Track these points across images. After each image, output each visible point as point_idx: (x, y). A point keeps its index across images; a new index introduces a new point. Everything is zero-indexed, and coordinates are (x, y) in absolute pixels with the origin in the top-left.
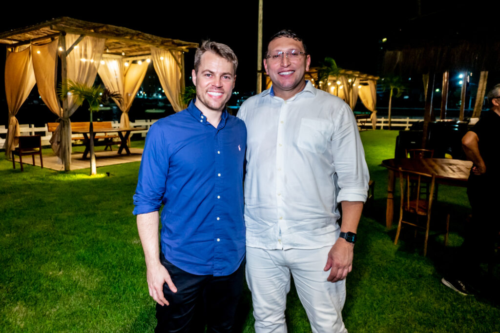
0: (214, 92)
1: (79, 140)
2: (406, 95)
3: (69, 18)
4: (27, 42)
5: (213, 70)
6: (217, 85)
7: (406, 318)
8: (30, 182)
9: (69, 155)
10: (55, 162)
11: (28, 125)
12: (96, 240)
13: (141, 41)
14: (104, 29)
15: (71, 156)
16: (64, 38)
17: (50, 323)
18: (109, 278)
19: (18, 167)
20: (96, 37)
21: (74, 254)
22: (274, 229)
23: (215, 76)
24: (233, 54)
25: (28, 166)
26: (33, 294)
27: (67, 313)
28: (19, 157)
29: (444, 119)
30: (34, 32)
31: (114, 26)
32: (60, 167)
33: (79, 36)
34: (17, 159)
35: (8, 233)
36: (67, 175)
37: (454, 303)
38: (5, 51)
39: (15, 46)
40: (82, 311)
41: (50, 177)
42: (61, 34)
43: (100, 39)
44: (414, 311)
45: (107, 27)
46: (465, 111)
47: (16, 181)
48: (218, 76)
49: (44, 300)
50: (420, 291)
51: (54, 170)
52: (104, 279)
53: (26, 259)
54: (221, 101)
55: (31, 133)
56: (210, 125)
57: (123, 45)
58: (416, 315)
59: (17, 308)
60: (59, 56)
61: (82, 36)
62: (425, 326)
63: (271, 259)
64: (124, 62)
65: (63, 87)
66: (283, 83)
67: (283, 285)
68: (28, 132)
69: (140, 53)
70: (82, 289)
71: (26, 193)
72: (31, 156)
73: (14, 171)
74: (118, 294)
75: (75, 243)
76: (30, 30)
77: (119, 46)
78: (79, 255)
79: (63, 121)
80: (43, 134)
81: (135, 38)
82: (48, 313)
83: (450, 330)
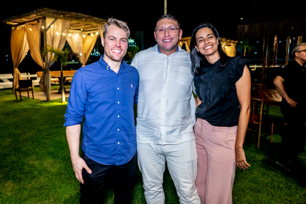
0: (116, 50)
1: (57, 82)
2: (255, 52)
3: (47, 8)
4: (23, 23)
5: (116, 36)
6: (118, 45)
7: (243, 187)
8: (25, 107)
9: (49, 91)
10: (41, 95)
11: (26, 73)
12: (61, 142)
13: (92, 22)
14: (69, 15)
15: (50, 92)
16: (45, 21)
17: (27, 193)
18: (65, 165)
19: (19, 98)
20: (65, 19)
21: (46, 151)
22: (158, 132)
23: (116, 40)
24: (127, 27)
25: (24, 98)
26: (19, 175)
27: (38, 187)
28: (19, 92)
29: (275, 65)
30: (27, 17)
31: (75, 13)
32: (44, 98)
33: (54, 19)
34: (18, 94)
35: (9, 139)
36: (47, 103)
37: (273, 177)
38: (11, 29)
39: (16, 26)
40: (47, 186)
41: (37, 104)
42: (43, 18)
43: (67, 21)
44: (248, 183)
45: (71, 14)
46: (289, 61)
47: (17, 107)
48: (118, 39)
49: (25, 179)
50: (253, 170)
51: (40, 100)
52: (62, 165)
53: (17, 154)
54: (120, 55)
55: (28, 78)
56: (113, 71)
57: (82, 24)
58: (249, 185)
59: (8, 184)
60: (42, 32)
61: (56, 19)
62: (254, 192)
63: (154, 151)
64: (83, 34)
65: (45, 49)
66: (166, 47)
67: (161, 166)
68: (26, 78)
69: (92, 29)
70: (48, 172)
71: (22, 114)
72: (27, 92)
73: (16, 101)
74: (70, 174)
75: (48, 143)
76: (25, 16)
77: (79, 25)
78: (49, 151)
79: (45, 71)
80: (35, 78)
81: (88, 20)
82: (26, 187)
83: (269, 194)
